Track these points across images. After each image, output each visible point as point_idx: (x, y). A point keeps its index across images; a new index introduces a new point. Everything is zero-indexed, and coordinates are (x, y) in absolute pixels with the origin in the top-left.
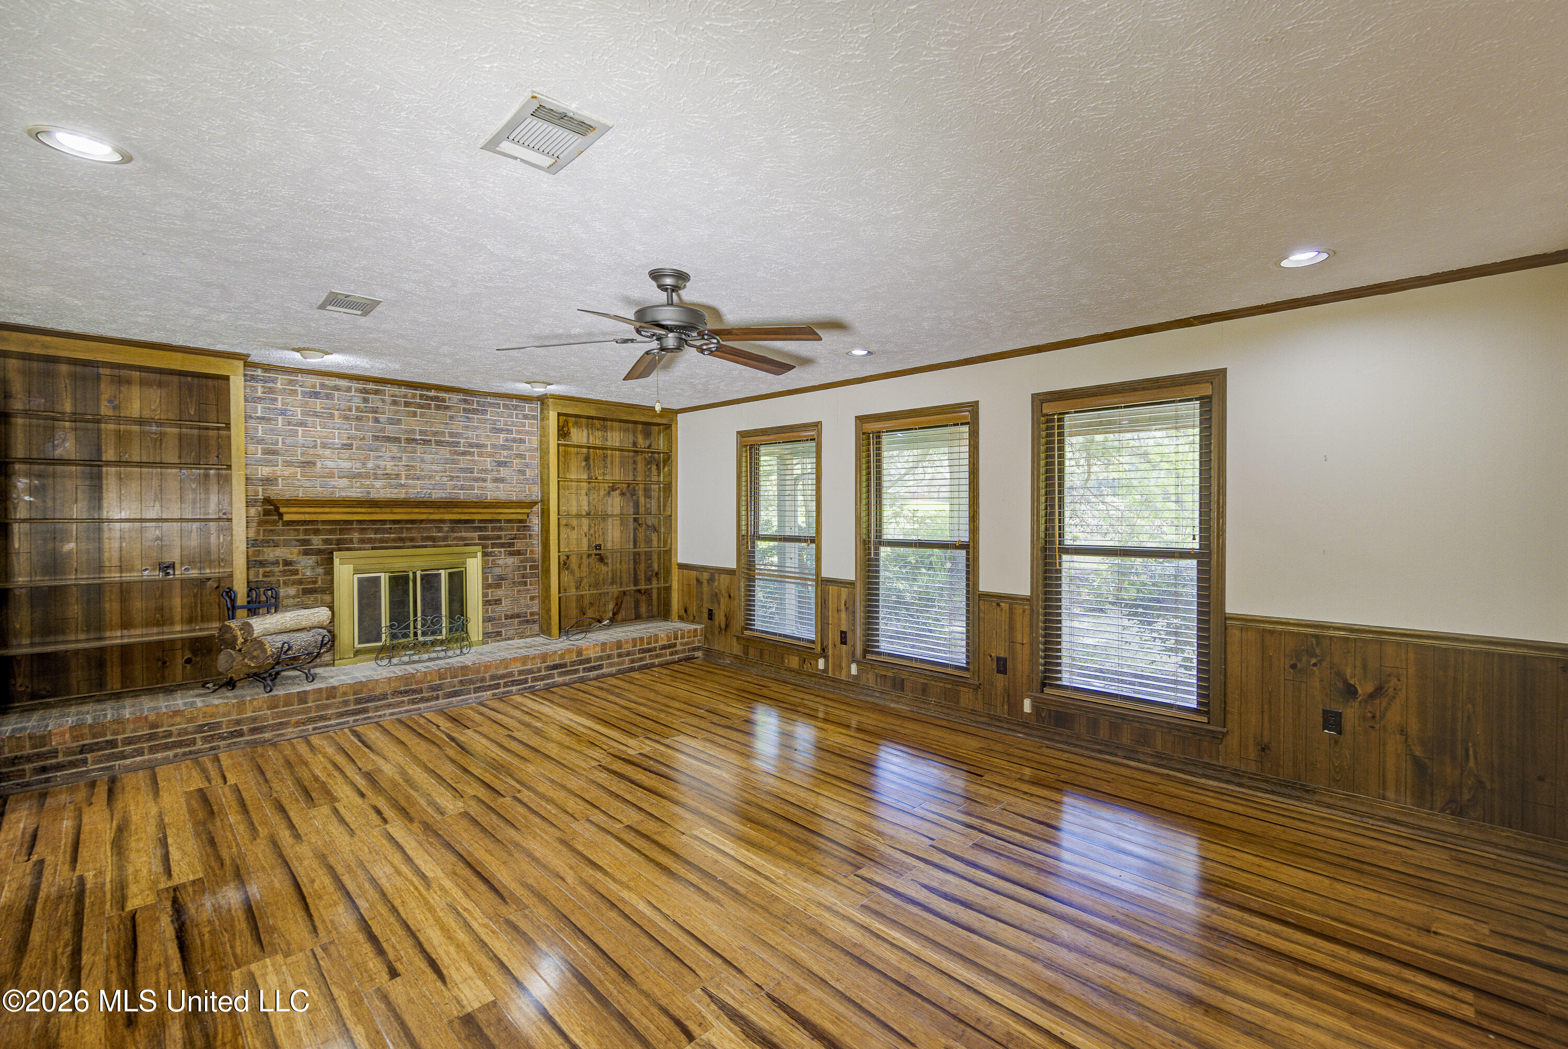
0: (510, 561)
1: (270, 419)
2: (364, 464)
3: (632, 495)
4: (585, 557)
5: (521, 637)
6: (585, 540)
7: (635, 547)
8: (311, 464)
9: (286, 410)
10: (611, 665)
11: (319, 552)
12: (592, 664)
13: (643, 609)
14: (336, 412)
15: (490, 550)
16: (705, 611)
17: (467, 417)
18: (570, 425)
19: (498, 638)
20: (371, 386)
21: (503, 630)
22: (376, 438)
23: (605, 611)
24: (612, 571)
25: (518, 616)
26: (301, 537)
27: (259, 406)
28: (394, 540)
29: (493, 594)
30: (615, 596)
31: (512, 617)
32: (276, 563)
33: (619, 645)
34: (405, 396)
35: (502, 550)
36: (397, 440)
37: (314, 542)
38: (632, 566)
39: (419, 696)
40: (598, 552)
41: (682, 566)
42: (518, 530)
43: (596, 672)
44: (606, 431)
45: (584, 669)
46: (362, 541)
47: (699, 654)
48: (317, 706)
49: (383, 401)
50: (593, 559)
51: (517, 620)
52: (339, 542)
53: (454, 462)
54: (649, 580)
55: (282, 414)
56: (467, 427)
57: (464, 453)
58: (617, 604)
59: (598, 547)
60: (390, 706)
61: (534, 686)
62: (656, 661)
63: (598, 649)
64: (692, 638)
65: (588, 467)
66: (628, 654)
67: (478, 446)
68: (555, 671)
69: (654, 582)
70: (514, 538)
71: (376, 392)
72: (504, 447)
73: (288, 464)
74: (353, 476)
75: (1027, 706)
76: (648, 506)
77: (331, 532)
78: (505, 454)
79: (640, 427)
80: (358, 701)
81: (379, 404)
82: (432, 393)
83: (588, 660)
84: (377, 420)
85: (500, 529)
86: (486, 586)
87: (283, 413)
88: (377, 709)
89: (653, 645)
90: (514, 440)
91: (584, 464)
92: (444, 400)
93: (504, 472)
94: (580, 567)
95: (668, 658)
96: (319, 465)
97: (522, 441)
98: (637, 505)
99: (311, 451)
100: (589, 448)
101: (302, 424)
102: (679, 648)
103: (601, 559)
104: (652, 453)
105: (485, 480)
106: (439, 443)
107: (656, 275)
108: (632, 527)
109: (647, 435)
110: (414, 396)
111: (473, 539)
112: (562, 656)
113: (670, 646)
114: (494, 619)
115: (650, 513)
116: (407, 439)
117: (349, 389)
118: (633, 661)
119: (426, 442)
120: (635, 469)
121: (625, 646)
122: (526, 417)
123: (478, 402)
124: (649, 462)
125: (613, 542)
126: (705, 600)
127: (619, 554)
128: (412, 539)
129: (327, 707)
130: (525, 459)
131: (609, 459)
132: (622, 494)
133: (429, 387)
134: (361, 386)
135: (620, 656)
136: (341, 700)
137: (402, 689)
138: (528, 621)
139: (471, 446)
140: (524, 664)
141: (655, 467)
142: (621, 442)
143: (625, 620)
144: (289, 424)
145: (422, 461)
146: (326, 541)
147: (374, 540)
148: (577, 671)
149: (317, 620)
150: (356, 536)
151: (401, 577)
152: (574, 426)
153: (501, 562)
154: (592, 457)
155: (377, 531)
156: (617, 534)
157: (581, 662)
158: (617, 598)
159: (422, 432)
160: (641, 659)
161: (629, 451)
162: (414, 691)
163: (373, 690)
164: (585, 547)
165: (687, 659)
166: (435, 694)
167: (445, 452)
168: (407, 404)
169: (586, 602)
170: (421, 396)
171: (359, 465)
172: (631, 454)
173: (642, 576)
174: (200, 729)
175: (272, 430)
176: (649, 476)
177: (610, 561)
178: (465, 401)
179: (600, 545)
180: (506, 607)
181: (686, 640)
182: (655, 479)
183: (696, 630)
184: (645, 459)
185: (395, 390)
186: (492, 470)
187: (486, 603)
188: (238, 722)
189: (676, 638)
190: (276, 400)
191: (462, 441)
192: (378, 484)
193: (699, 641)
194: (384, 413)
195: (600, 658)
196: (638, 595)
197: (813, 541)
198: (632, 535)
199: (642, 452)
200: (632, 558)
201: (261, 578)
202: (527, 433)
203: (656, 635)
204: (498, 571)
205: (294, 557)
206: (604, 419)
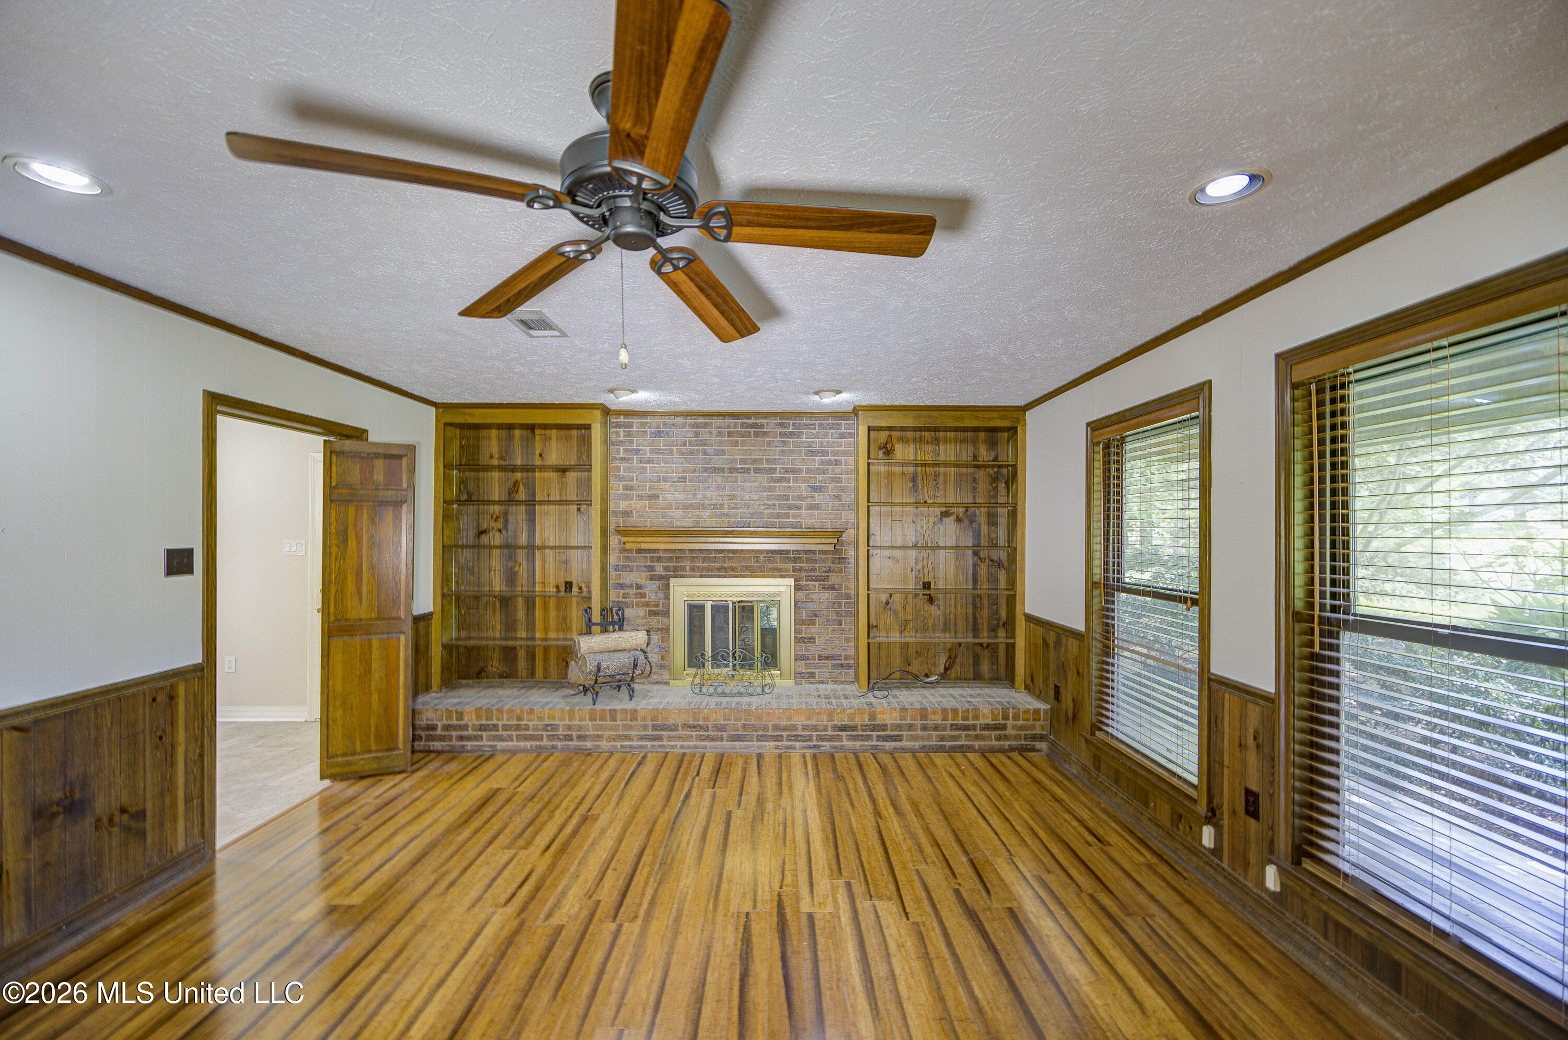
0: (826, 596)
1: (628, 459)
2: (695, 495)
3: (971, 522)
4: (910, 596)
5: (836, 682)
6: (911, 576)
7: (975, 588)
8: (656, 497)
9: (639, 450)
10: (915, 738)
11: (661, 578)
12: (889, 733)
13: (985, 667)
14: (674, 448)
15: (804, 583)
16: (1052, 686)
17: (784, 442)
18: (895, 441)
19: (811, 680)
20: (702, 420)
21: (817, 671)
22: (705, 470)
23: (934, 664)
24: (945, 615)
25: (832, 658)
26: (648, 564)
27: (622, 448)
28: (718, 569)
29: (806, 631)
30: (948, 646)
31: (826, 658)
32: (631, 586)
33: (923, 713)
34: (729, 427)
35: (817, 583)
36: (721, 470)
37: (657, 569)
38: (970, 611)
39: (705, 733)
40: (927, 592)
41: (1030, 618)
42: (833, 563)
43: (894, 744)
44: (938, 444)
45: (878, 736)
46: (693, 569)
47: (1043, 746)
48: (624, 725)
49: (710, 433)
50: (921, 601)
51: (831, 662)
52: (675, 569)
53: (771, 489)
54: (993, 630)
55: (637, 454)
56: (783, 451)
57: (780, 480)
58: (950, 657)
59: (927, 586)
60: (679, 738)
61: (819, 747)
62: (977, 744)
63: (896, 715)
64: (1031, 722)
65: (915, 488)
66: (936, 728)
67: (793, 471)
68: (844, 733)
69: (1002, 633)
70: (829, 571)
71: (706, 425)
72: (820, 471)
73: (640, 497)
74: (687, 507)
76: (993, 535)
77: (670, 559)
78: (820, 479)
79: (982, 435)
80: (655, 728)
81: (707, 437)
82: (752, 421)
83: (883, 727)
84: (705, 453)
85: (814, 561)
86: (798, 622)
87: (637, 452)
88: (670, 738)
89: (971, 722)
90: (829, 463)
91: (911, 485)
92: (762, 426)
93: (819, 498)
94: (904, 608)
95: (994, 743)
96: (661, 498)
97: (837, 463)
98: (977, 534)
99: (656, 485)
100: (916, 465)
101: (650, 461)
102: (1010, 731)
103: (931, 600)
104: (1000, 466)
105: (799, 508)
106: (757, 471)
108: (970, 562)
109: (993, 444)
110: (735, 425)
111: (787, 570)
112: (851, 717)
113: (996, 727)
114: (808, 659)
115: (996, 546)
116: (730, 469)
117: (684, 426)
118: (942, 738)
119: (747, 471)
120: (975, 489)
121: (932, 717)
122: (842, 436)
123: (794, 424)
124: (995, 479)
125: (946, 580)
126: (1052, 670)
127: (953, 596)
128: (733, 569)
129: (630, 728)
130: (841, 482)
131: (941, 478)
132: (958, 520)
133: (748, 415)
134: (693, 421)
135: (924, 728)
136: (642, 723)
137: (691, 722)
138: (842, 666)
139: (787, 471)
140: (809, 718)
141: (1004, 485)
142: (957, 455)
143: (957, 679)
144: (641, 462)
145: (743, 489)
146: (666, 568)
147: (703, 569)
148: (869, 738)
149: (635, 642)
150: (688, 564)
151: (722, 607)
152: (899, 443)
153: (815, 597)
154: (920, 477)
155: (705, 560)
156: (951, 570)
157: (875, 728)
158: (950, 650)
159: (743, 461)
160: (954, 738)
161: (967, 466)
162: (701, 728)
163: (666, 719)
164: (911, 586)
165: (1022, 750)
166: (719, 733)
167: (763, 479)
168: (730, 434)
169: (912, 651)
170: (742, 425)
171: (691, 496)
172: (970, 470)
173: (984, 624)
174: (546, 727)
175: (629, 468)
176: (995, 497)
177: (941, 603)
178: (782, 425)
179: (929, 583)
180: (819, 647)
181: (1021, 722)
182: (1002, 500)
183: (1037, 711)
184: (990, 475)
185: (720, 421)
186: (807, 496)
187: (799, 640)
188: (569, 728)
189: (1006, 718)
190: (632, 442)
191: (778, 467)
192: (706, 514)
193: (1043, 728)
194: (711, 445)
195: (899, 727)
196: (979, 649)
197: (1194, 602)
198: (971, 573)
199: (985, 467)
200: (970, 600)
201: (621, 599)
202: (845, 453)
203: (976, 710)
204: (812, 606)
205: (642, 582)
206: (936, 429)
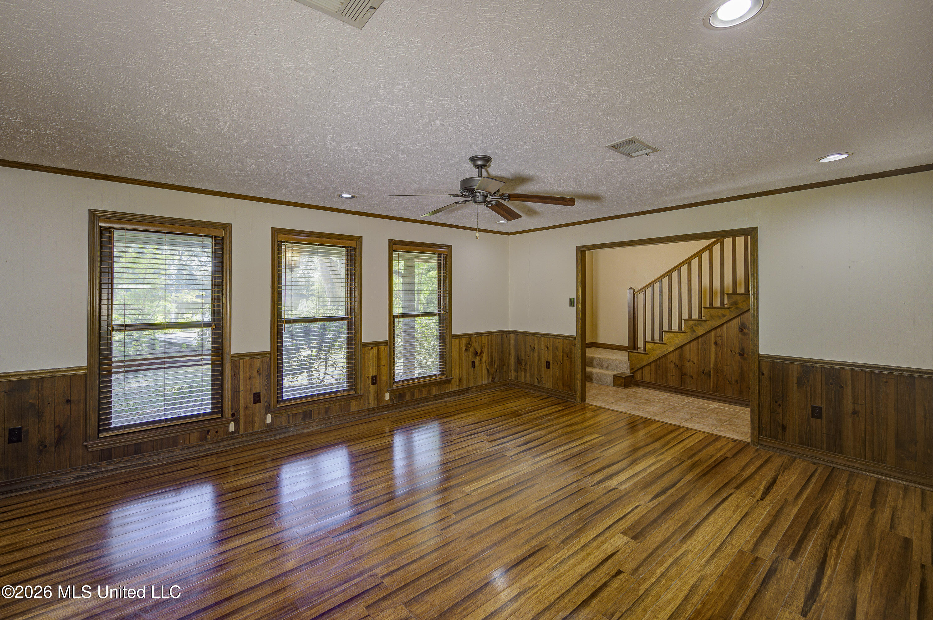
75: (387, 396)
107: (473, 159)
